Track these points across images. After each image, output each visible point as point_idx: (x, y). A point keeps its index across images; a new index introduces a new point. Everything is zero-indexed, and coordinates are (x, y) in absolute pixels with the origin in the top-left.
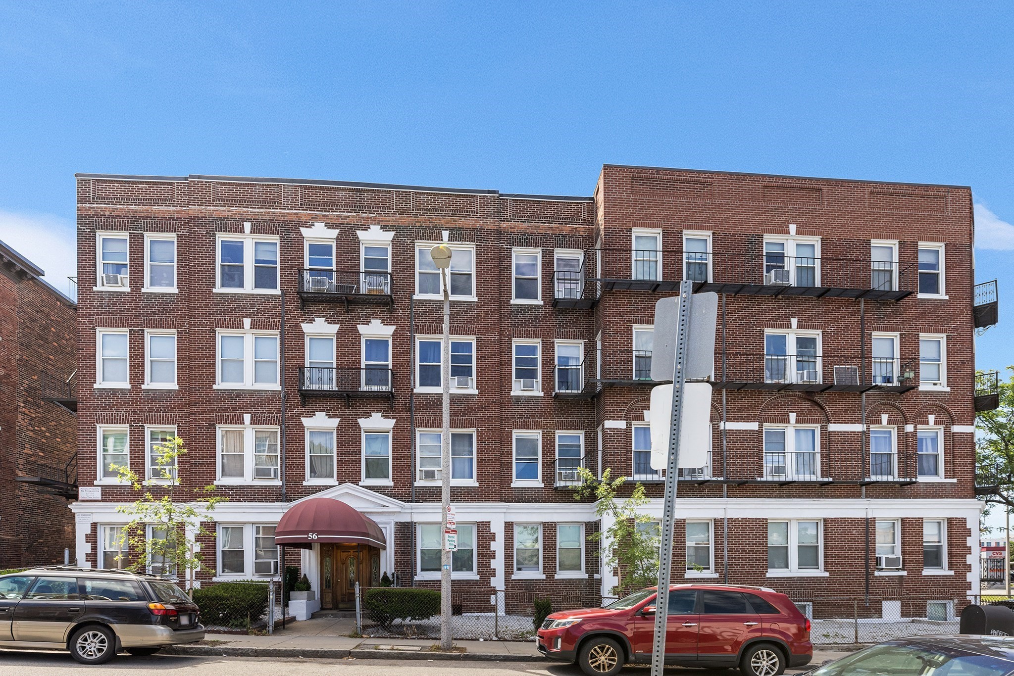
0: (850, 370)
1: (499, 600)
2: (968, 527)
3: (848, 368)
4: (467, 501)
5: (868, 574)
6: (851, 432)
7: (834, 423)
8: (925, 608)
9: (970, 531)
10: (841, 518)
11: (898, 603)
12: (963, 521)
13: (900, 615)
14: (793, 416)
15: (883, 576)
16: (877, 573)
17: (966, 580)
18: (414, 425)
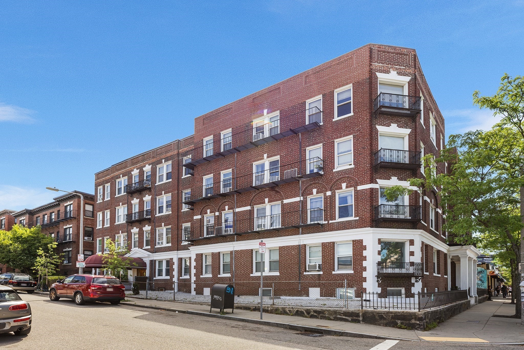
0: (293, 171)
1: (176, 286)
2: (364, 245)
3: (292, 170)
4: (168, 251)
5: (300, 273)
6: (294, 202)
7: (285, 199)
8: (335, 292)
9: (366, 247)
10: (286, 246)
11: (319, 289)
12: (361, 241)
13: (320, 296)
14: (267, 200)
15: (309, 275)
16: (304, 273)
17: (362, 276)
18: (155, 227)
